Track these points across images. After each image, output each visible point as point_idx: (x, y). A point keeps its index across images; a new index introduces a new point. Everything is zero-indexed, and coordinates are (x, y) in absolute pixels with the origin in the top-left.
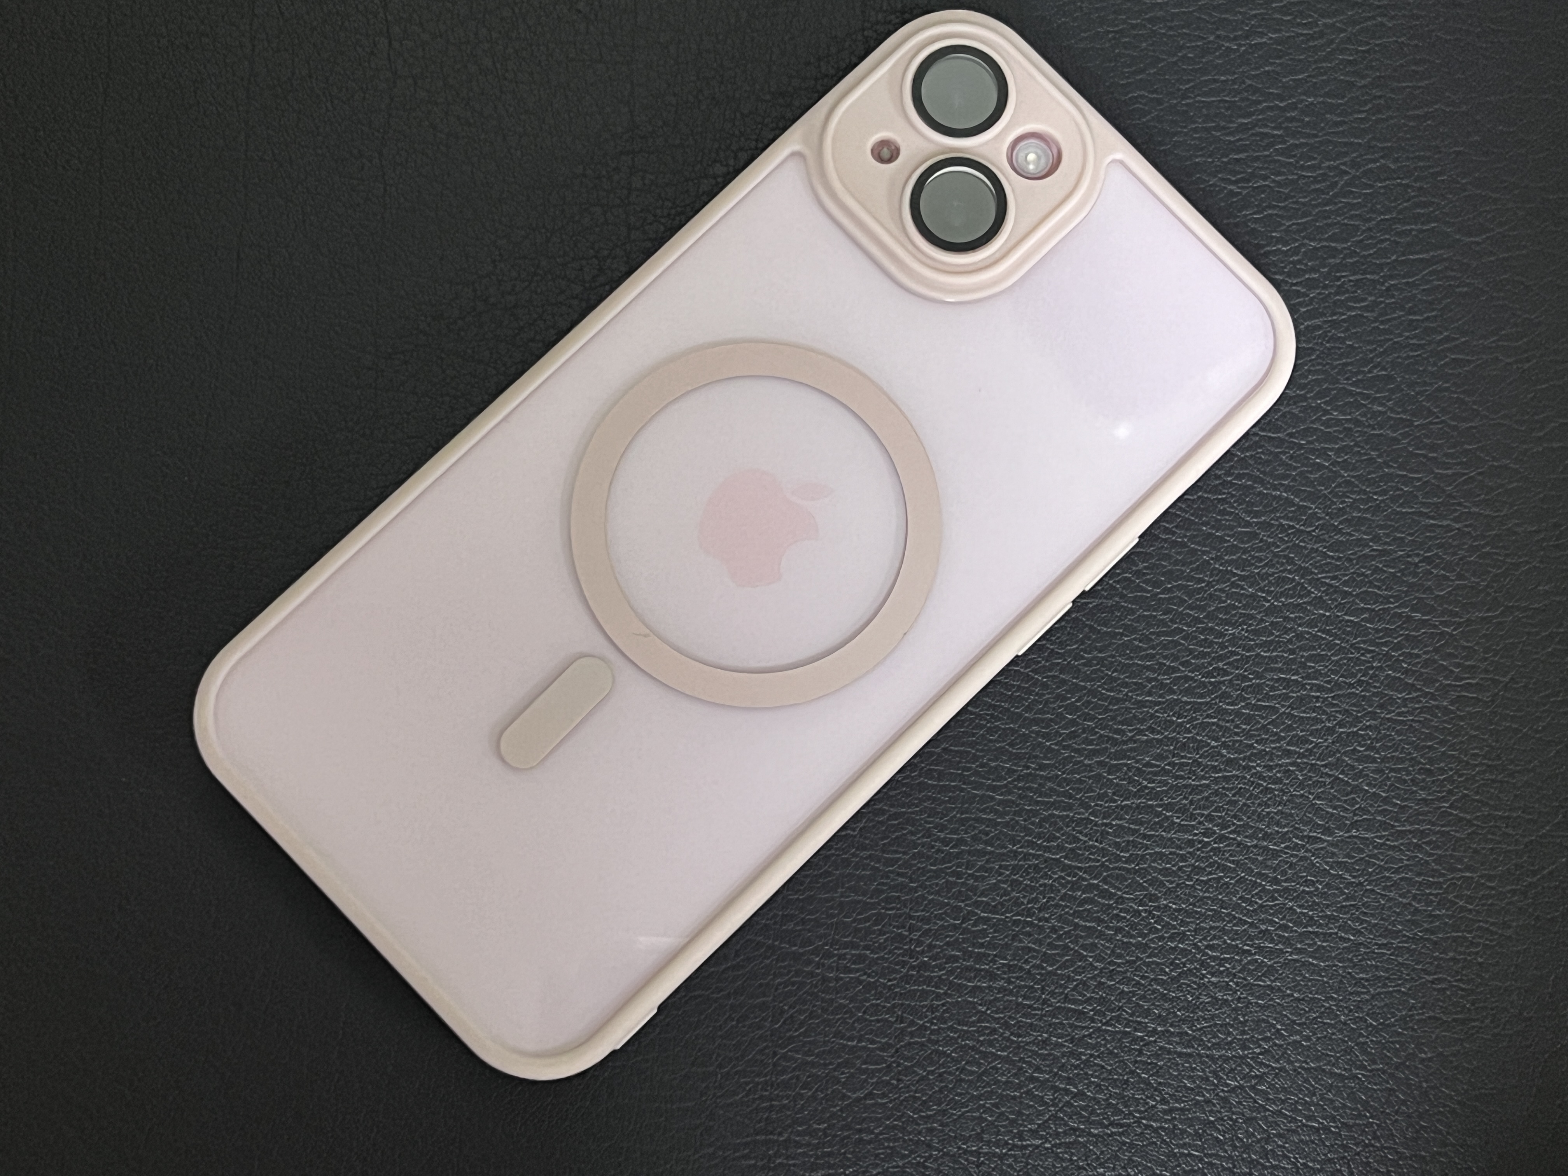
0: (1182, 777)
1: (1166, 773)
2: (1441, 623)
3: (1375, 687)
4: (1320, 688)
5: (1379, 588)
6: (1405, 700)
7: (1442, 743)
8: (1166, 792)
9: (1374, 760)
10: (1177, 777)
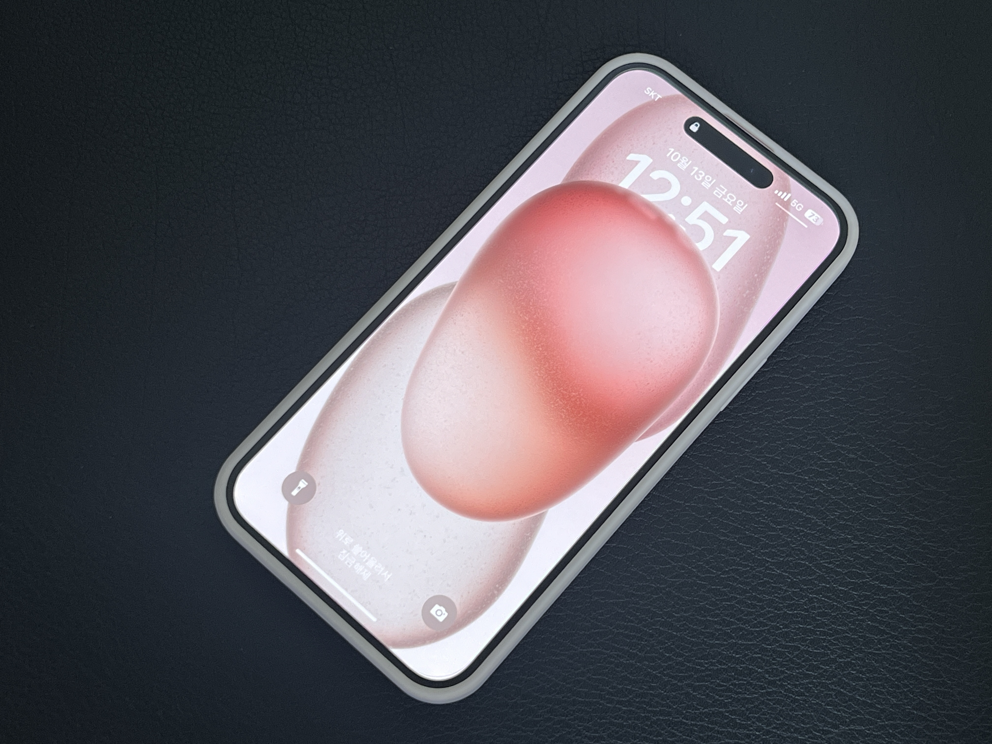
0: (740, 693)
1: (730, 690)
2: (900, 590)
3: (861, 632)
4: (824, 633)
5: (859, 569)
6: (879, 640)
7: (906, 667)
8: (731, 703)
9: (862, 680)
10: (737, 693)
